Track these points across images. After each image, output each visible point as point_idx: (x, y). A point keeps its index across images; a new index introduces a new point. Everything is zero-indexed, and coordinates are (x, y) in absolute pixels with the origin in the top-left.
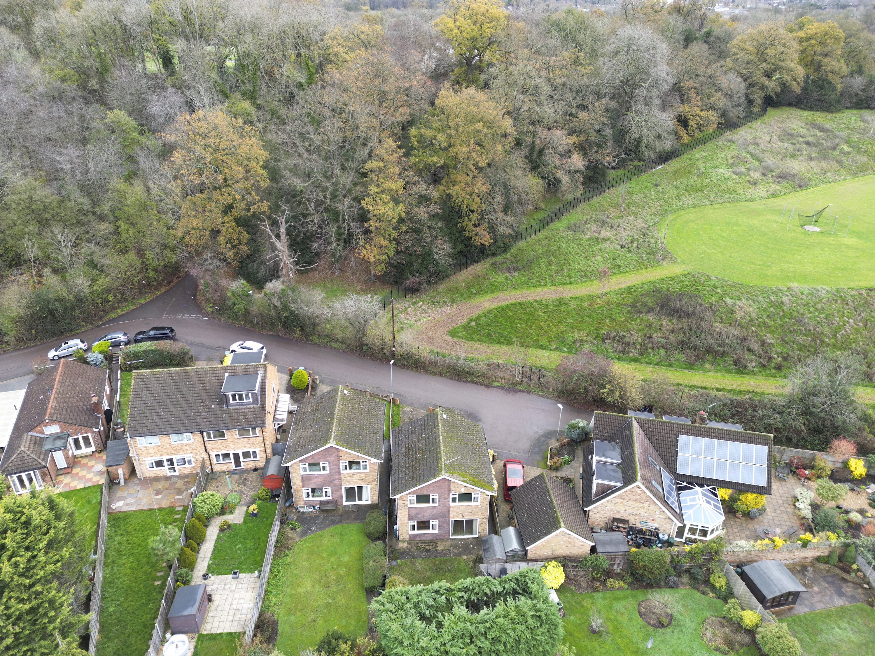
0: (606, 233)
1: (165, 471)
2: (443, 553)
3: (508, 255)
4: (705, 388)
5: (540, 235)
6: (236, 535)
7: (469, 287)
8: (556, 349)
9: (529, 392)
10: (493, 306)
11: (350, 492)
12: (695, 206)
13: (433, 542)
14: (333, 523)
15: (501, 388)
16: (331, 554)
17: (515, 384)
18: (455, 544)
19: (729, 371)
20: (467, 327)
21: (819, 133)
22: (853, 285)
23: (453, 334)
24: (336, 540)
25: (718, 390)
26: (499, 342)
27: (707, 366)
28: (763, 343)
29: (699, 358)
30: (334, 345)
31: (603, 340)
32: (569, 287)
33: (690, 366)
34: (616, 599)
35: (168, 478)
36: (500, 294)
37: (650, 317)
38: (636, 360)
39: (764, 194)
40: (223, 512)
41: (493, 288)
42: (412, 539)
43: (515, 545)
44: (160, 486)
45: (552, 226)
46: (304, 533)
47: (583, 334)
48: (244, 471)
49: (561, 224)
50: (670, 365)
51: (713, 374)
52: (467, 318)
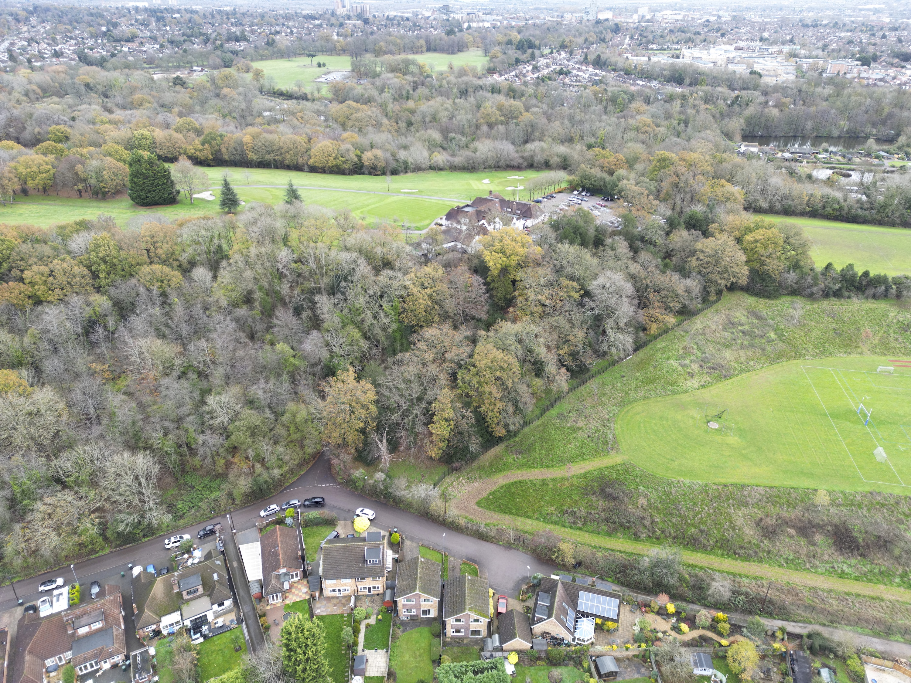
0: (580, 424)
1: (337, 594)
2: (466, 645)
3: (517, 439)
4: (613, 550)
5: (539, 422)
6: (373, 630)
7: (491, 466)
8: (537, 519)
9: (518, 550)
10: (504, 483)
11: (424, 612)
12: (645, 398)
13: (462, 638)
14: (417, 626)
15: (503, 546)
16: (417, 642)
17: (511, 544)
18: (472, 640)
19: (630, 539)
20: (487, 499)
21: (755, 321)
22: (717, 481)
23: (479, 504)
24: (418, 635)
25: (620, 552)
26: (505, 512)
27: (619, 534)
28: (653, 521)
29: (615, 530)
30: (412, 510)
31: (564, 514)
32: (551, 469)
33: (609, 534)
34: (540, 670)
35: (337, 598)
36: (509, 473)
37: (594, 498)
38: (580, 529)
39: (696, 385)
40: (366, 618)
41: (506, 467)
42: (452, 637)
43: (497, 644)
44: (335, 601)
45: (548, 414)
46: (404, 631)
47: (553, 508)
48: (372, 595)
49: (553, 412)
50: (598, 533)
51: (621, 540)
52: (488, 492)
